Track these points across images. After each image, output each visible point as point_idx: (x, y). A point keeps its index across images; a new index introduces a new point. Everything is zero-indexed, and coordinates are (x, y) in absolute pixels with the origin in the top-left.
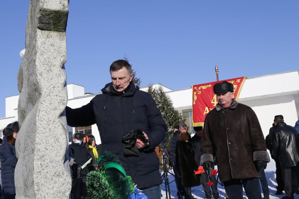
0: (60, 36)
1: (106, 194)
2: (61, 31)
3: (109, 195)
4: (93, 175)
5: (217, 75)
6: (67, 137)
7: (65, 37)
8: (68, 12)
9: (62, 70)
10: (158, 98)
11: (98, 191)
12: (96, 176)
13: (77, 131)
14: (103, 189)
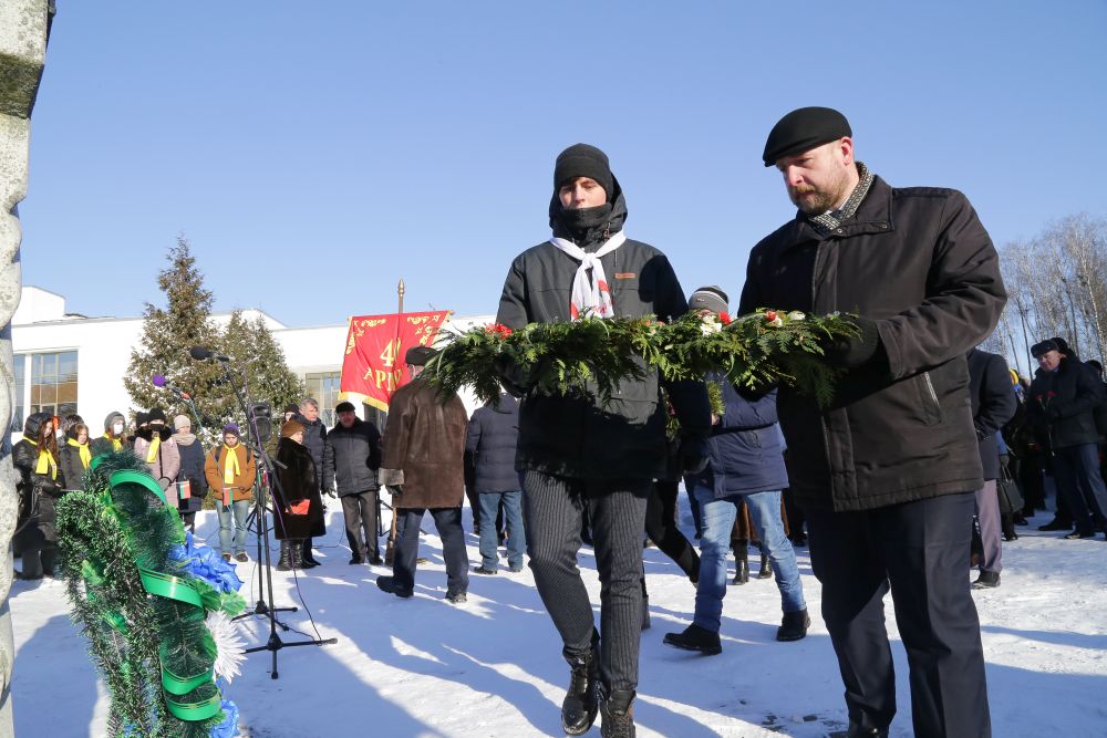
0: (12, 126)
1: (111, 547)
2: (15, 114)
3: (119, 550)
4: (75, 502)
5: (401, 300)
6: (10, 396)
7: (27, 133)
8: (43, 67)
9: (10, 219)
10: (252, 341)
11: (87, 540)
12: (86, 505)
13: (37, 407)
14: (103, 533)
